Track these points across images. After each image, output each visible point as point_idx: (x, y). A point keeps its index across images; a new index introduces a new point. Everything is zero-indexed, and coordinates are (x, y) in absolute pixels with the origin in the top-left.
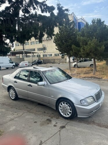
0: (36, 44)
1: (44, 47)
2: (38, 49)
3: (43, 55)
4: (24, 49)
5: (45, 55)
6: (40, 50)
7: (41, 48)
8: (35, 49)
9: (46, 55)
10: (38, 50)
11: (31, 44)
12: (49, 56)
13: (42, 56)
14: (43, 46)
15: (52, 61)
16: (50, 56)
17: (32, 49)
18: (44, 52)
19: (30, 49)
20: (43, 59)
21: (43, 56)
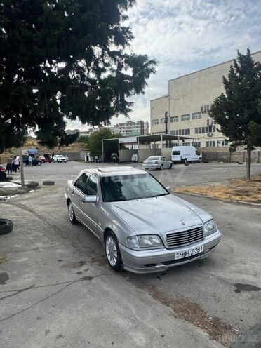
0: (193, 119)
1: (210, 124)
2: (196, 129)
3: (207, 143)
4: (167, 131)
5: (211, 142)
6: (200, 133)
7: (203, 128)
8: (189, 130)
9: (214, 142)
10: (196, 132)
11: (182, 120)
12: (220, 145)
13: (203, 145)
14: (208, 124)
15: (225, 157)
16: (223, 144)
17: (183, 130)
18: (210, 137)
19: (180, 131)
20: (203, 152)
21: (207, 145)
